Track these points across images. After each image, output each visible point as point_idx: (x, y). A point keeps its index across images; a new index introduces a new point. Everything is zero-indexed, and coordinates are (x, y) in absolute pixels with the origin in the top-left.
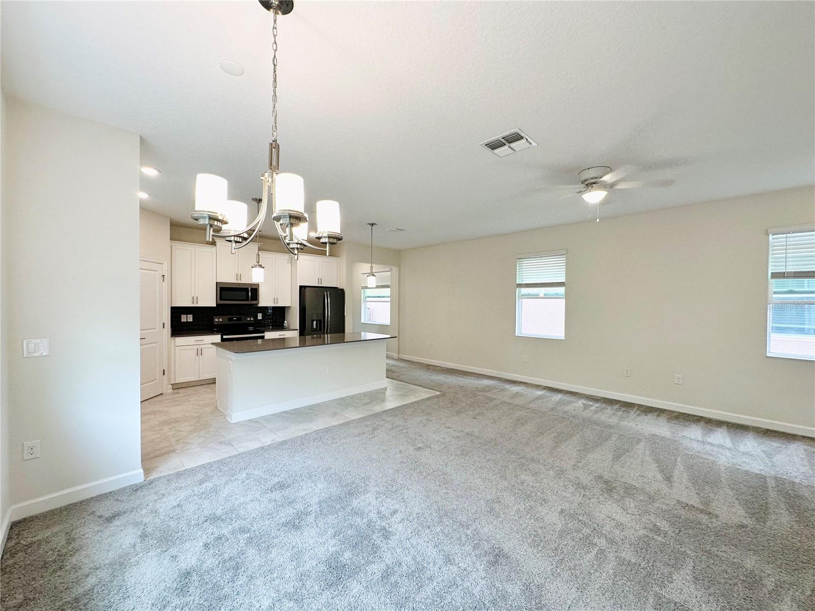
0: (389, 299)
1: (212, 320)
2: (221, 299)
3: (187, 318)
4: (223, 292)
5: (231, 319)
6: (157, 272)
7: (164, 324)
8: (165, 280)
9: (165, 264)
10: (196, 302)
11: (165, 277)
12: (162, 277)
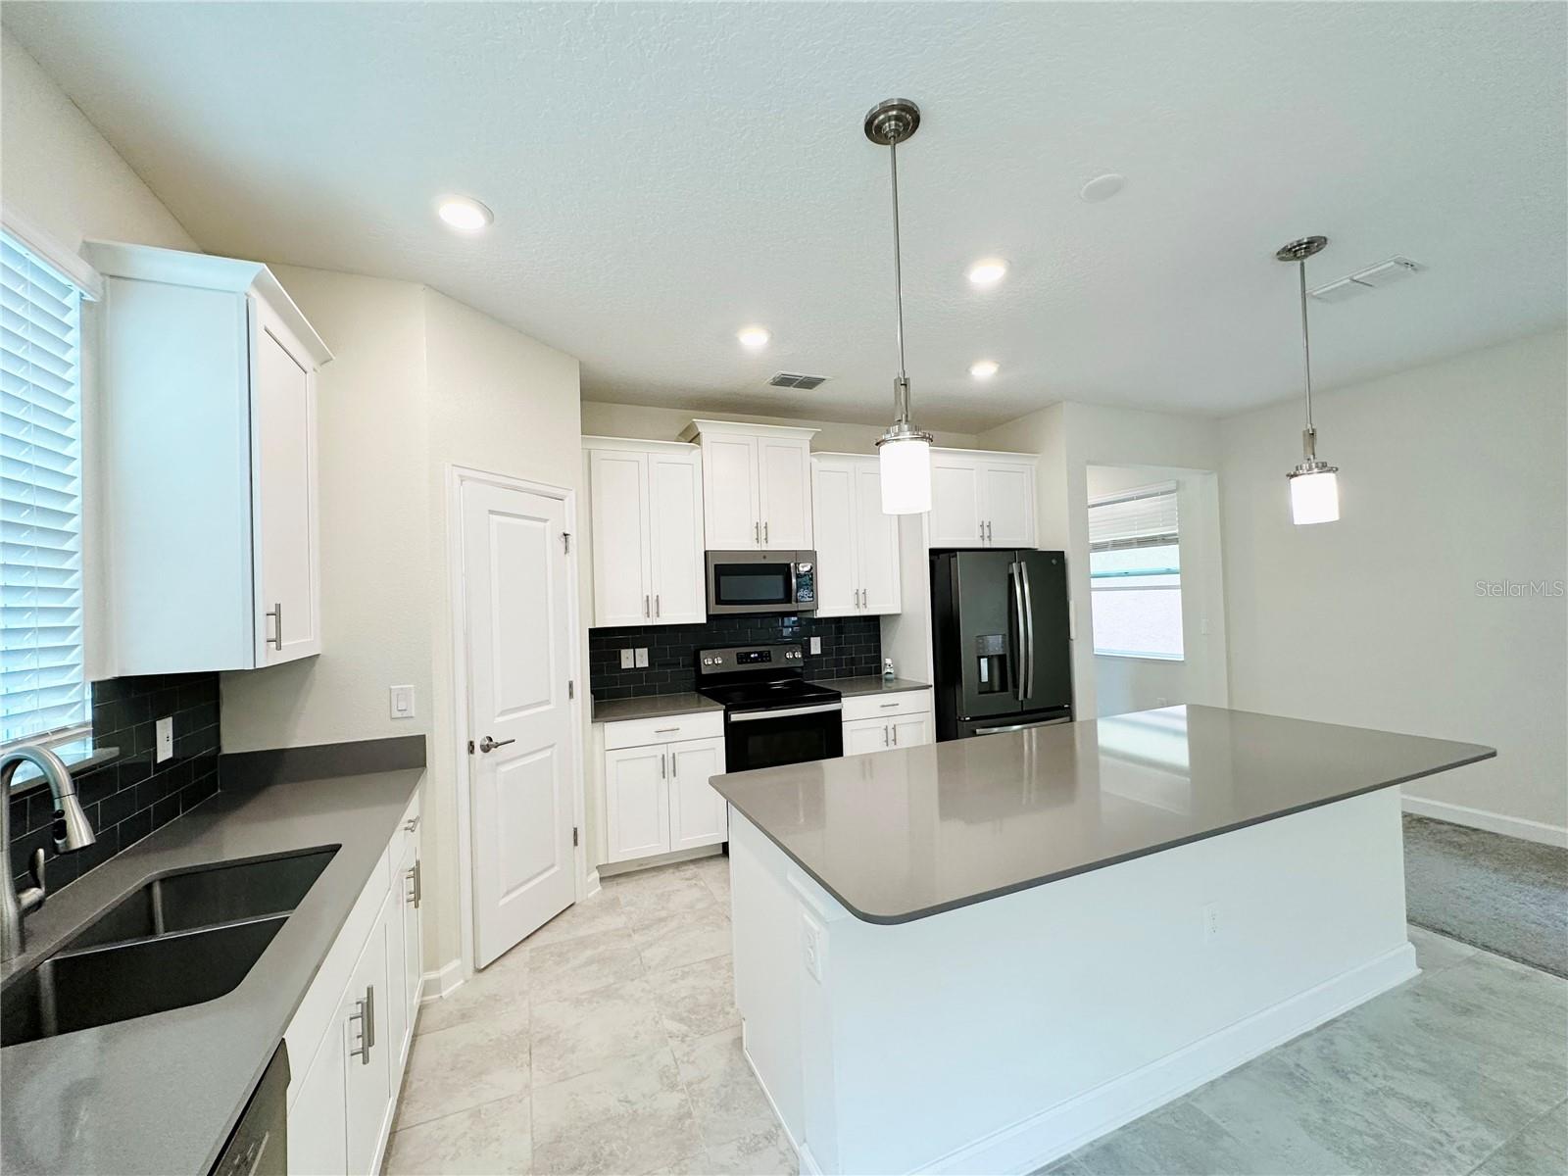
0: (1176, 580)
1: (697, 663)
2: (719, 601)
3: (634, 659)
4: (723, 578)
5: (743, 658)
6: (548, 523)
7: (571, 685)
8: (570, 547)
9: (571, 498)
10: (655, 610)
11: (570, 538)
12: (563, 539)
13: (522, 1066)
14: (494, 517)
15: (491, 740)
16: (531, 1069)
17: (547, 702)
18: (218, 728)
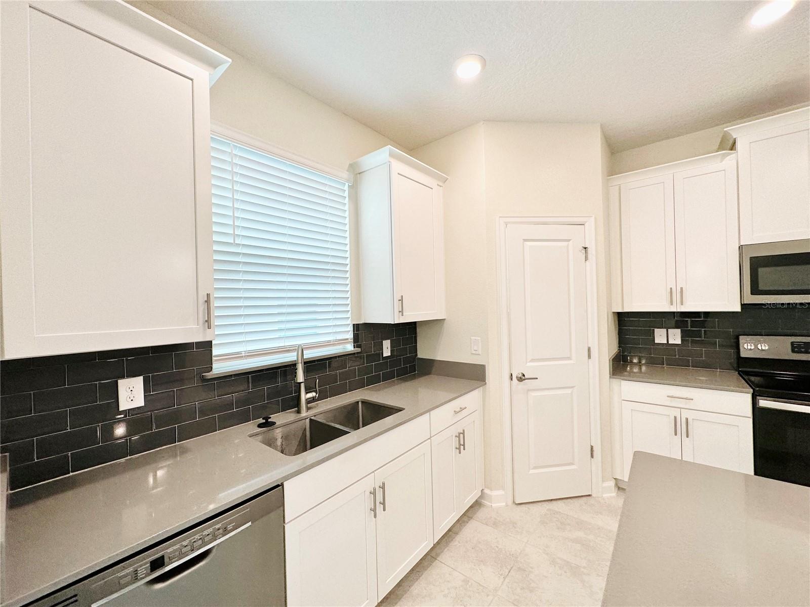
1: (737, 345)
2: (755, 290)
3: (667, 336)
4: (760, 270)
6: (571, 241)
7: (589, 349)
8: (590, 256)
9: (590, 225)
10: (679, 300)
11: (589, 250)
12: (584, 251)
13: (502, 575)
14: (528, 243)
15: (524, 375)
16: (504, 580)
17: (569, 358)
18: (416, 346)
